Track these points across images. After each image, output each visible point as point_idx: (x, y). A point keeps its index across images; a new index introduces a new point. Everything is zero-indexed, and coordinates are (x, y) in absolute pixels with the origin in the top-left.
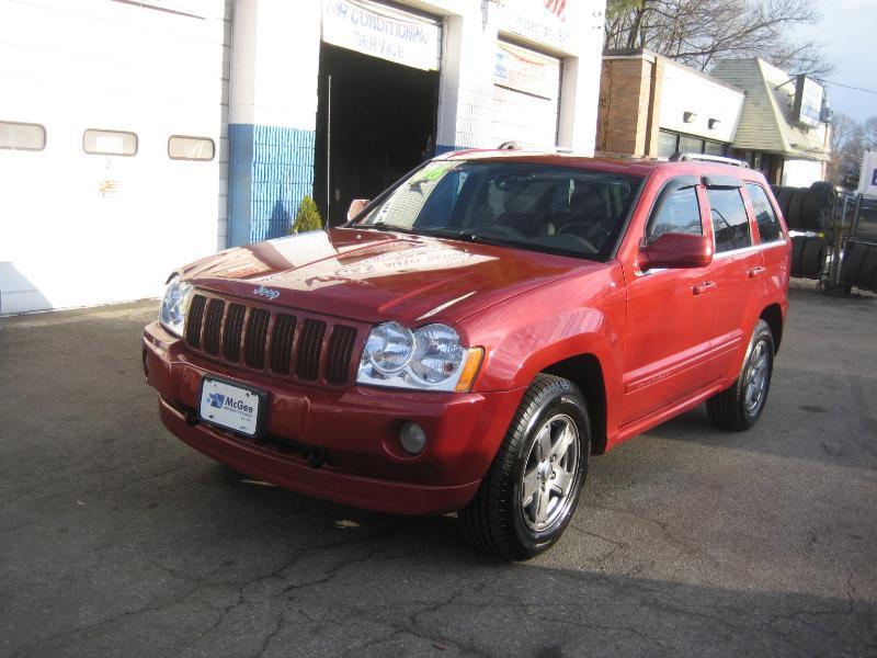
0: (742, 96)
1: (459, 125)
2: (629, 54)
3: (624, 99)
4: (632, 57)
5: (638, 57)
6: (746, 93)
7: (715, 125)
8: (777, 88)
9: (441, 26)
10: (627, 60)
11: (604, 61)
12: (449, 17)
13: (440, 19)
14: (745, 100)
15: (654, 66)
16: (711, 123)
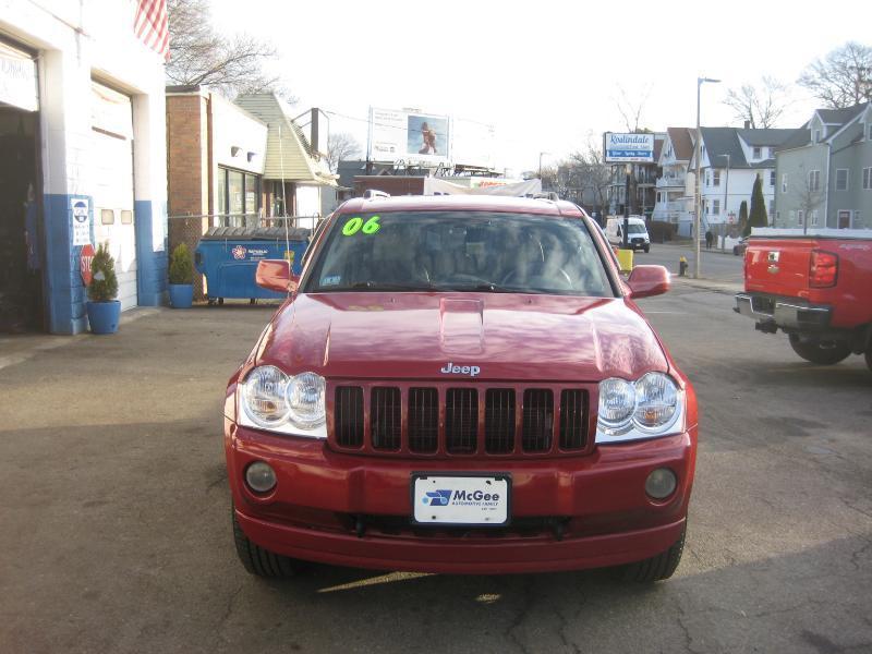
0: (266, 129)
1: (69, 171)
2: (185, 91)
3: (184, 137)
4: (189, 94)
5: (195, 93)
6: (268, 126)
7: (253, 158)
8: (292, 121)
9: (36, 62)
10: (183, 97)
11: (167, 98)
12: (45, 50)
13: (34, 52)
14: (269, 132)
15: (209, 102)
16: (250, 156)
